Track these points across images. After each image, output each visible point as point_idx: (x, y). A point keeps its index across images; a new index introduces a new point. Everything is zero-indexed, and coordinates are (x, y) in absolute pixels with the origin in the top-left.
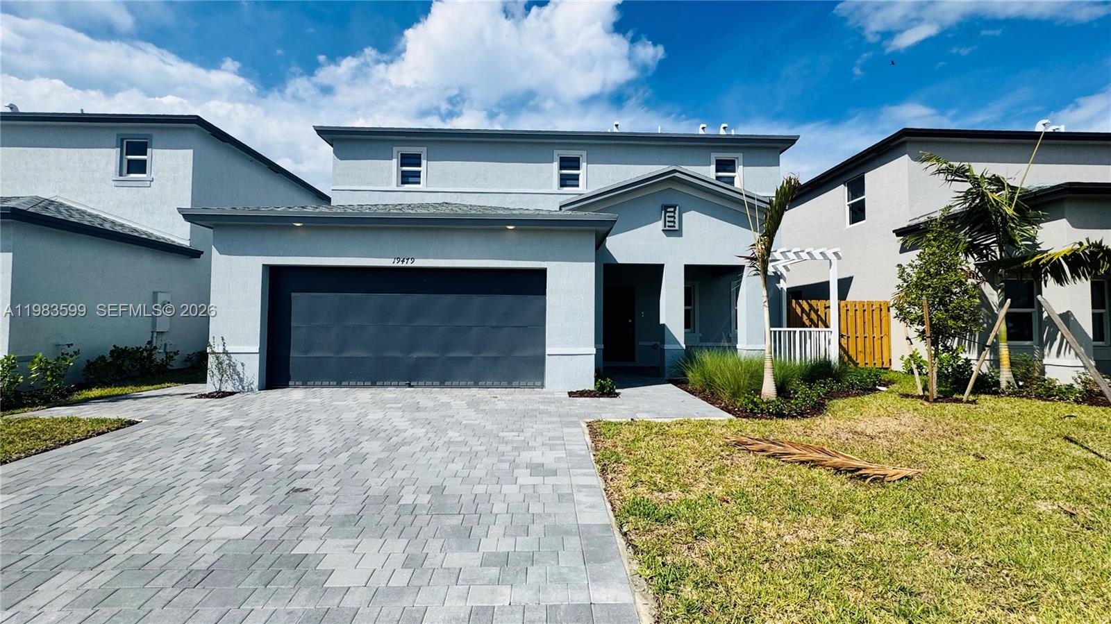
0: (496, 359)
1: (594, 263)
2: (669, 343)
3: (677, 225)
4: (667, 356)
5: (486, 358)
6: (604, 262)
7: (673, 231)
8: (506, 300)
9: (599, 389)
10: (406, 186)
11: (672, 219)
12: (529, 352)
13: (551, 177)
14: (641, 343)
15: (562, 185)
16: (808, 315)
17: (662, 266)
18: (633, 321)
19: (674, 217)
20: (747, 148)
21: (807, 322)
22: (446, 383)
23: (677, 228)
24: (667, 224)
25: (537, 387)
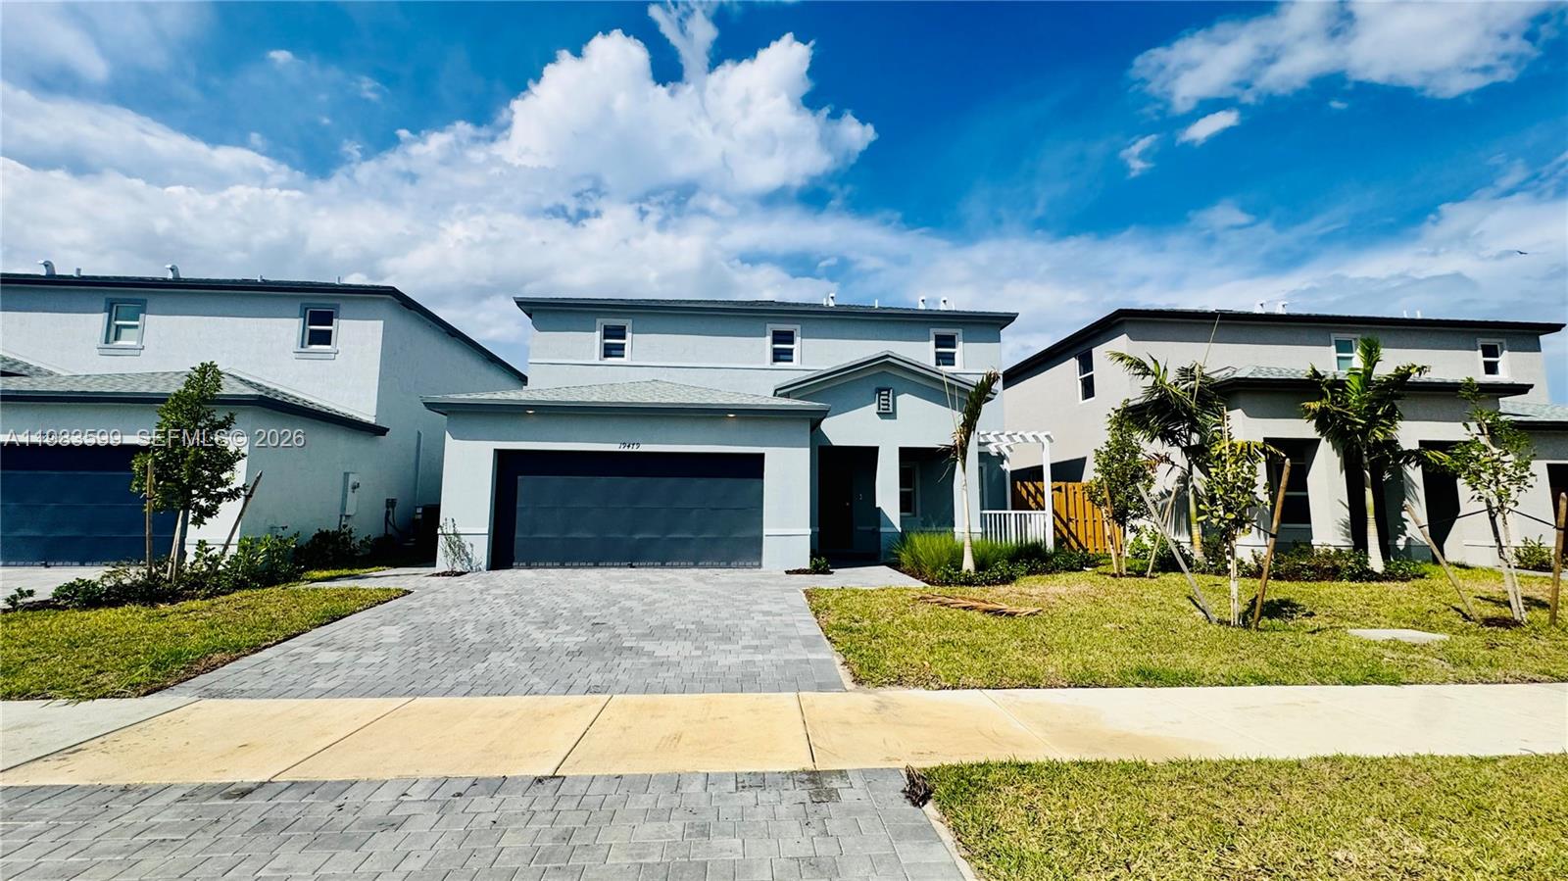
0: (714, 540)
1: (809, 449)
2: (886, 526)
3: (891, 407)
4: (883, 540)
5: (705, 539)
6: (819, 444)
7: (888, 414)
8: (725, 483)
9: (814, 567)
10: (609, 359)
11: (886, 402)
12: (750, 533)
13: (763, 351)
14: (859, 528)
15: (775, 360)
16: (1035, 498)
17: (877, 448)
18: (851, 503)
19: (888, 400)
20: (967, 323)
21: (1033, 505)
22: (667, 564)
23: (891, 411)
24: (882, 407)
25: (755, 567)
